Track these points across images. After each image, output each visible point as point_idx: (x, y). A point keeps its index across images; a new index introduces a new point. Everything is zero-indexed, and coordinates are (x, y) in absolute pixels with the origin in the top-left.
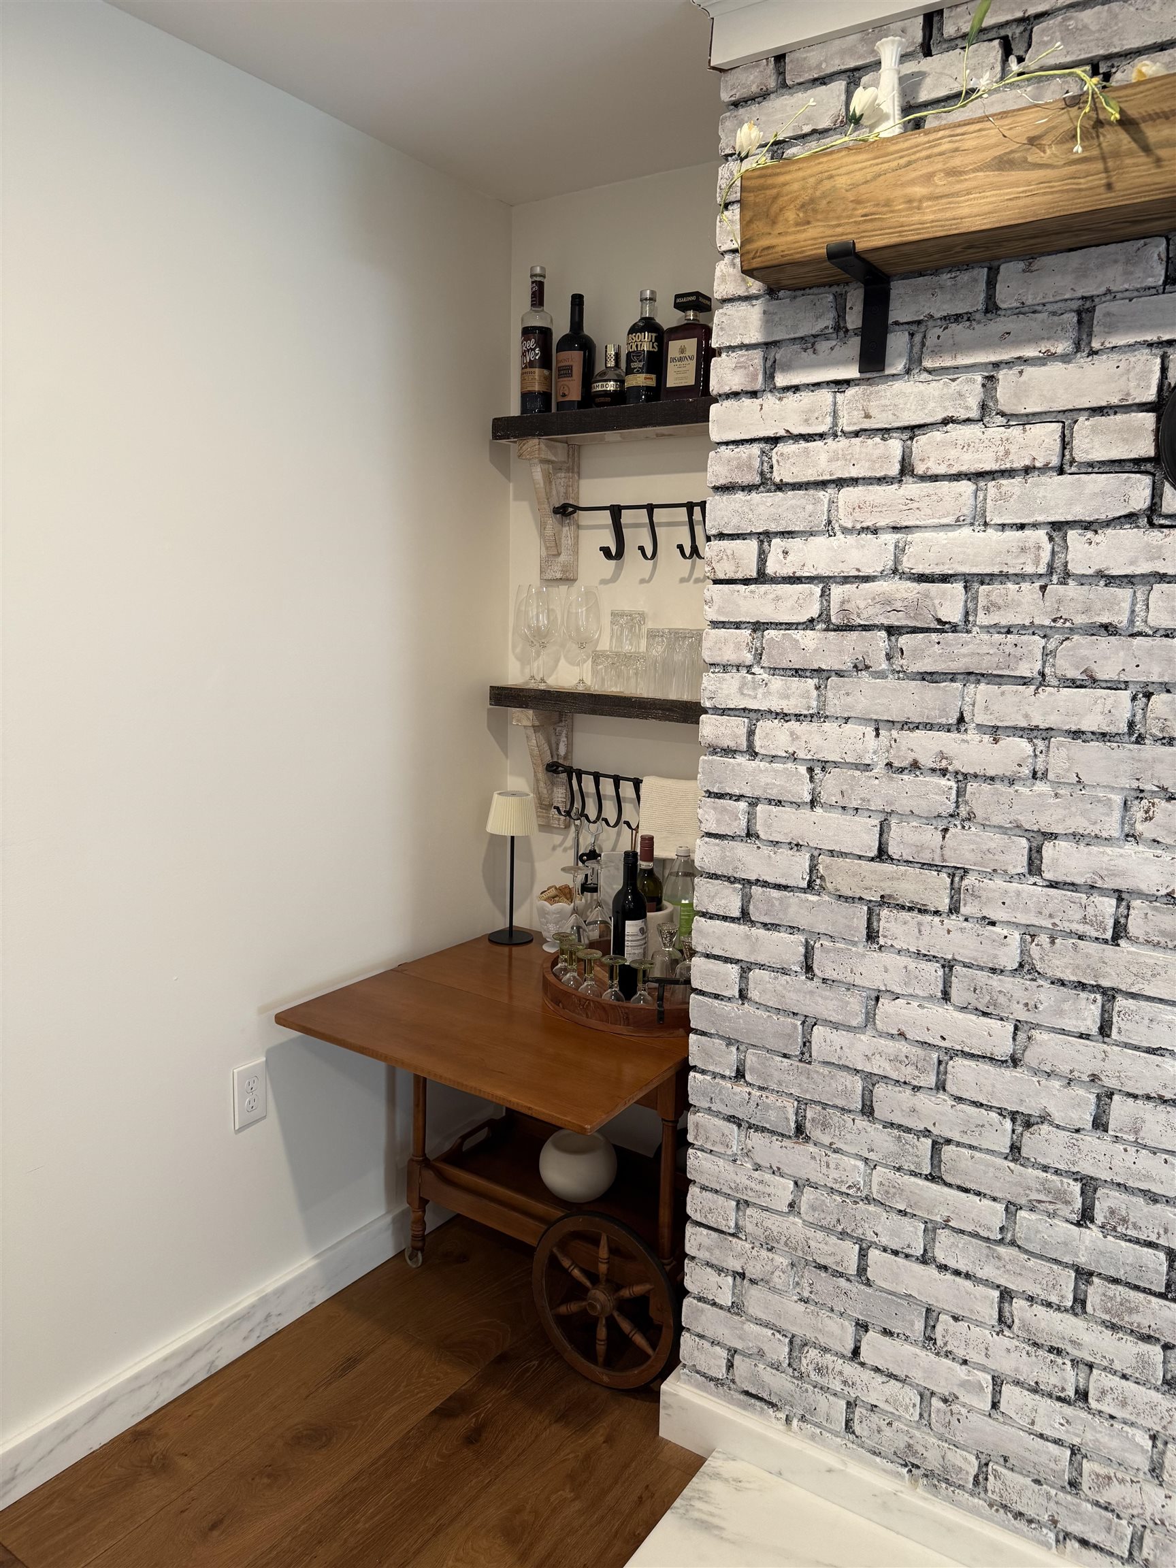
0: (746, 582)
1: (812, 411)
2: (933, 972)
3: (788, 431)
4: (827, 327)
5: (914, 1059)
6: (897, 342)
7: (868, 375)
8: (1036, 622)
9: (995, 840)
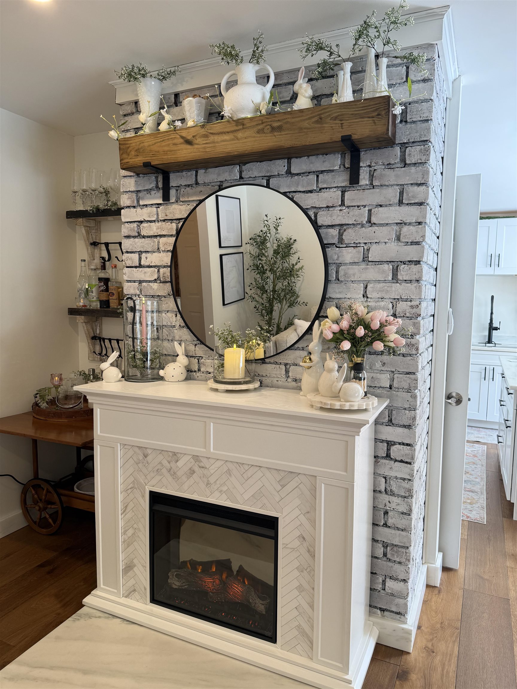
0: (136, 267)
1: (150, 213)
3: (144, 219)
4: (153, 187)
6: (173, 192)
7: (165, 202)
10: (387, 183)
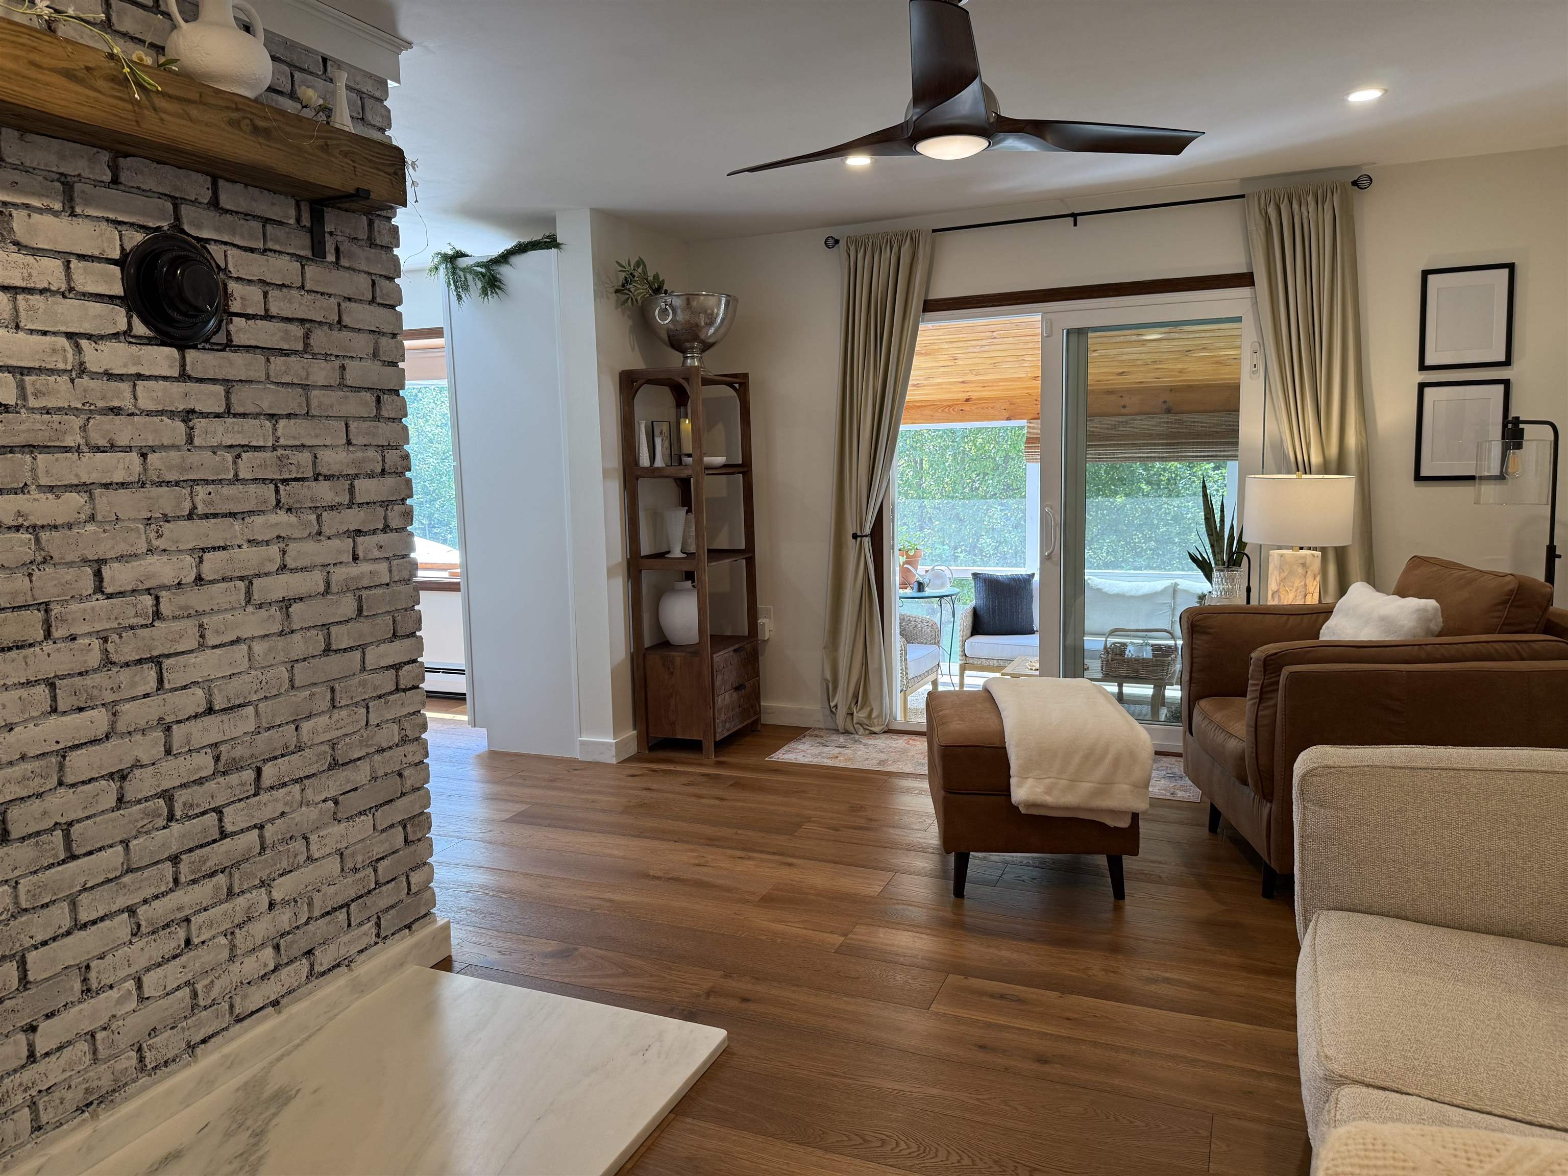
2: (42, 691)
5: (38, 771)
8: (73, 405)
9: (69, 574)
10: (357, 267)
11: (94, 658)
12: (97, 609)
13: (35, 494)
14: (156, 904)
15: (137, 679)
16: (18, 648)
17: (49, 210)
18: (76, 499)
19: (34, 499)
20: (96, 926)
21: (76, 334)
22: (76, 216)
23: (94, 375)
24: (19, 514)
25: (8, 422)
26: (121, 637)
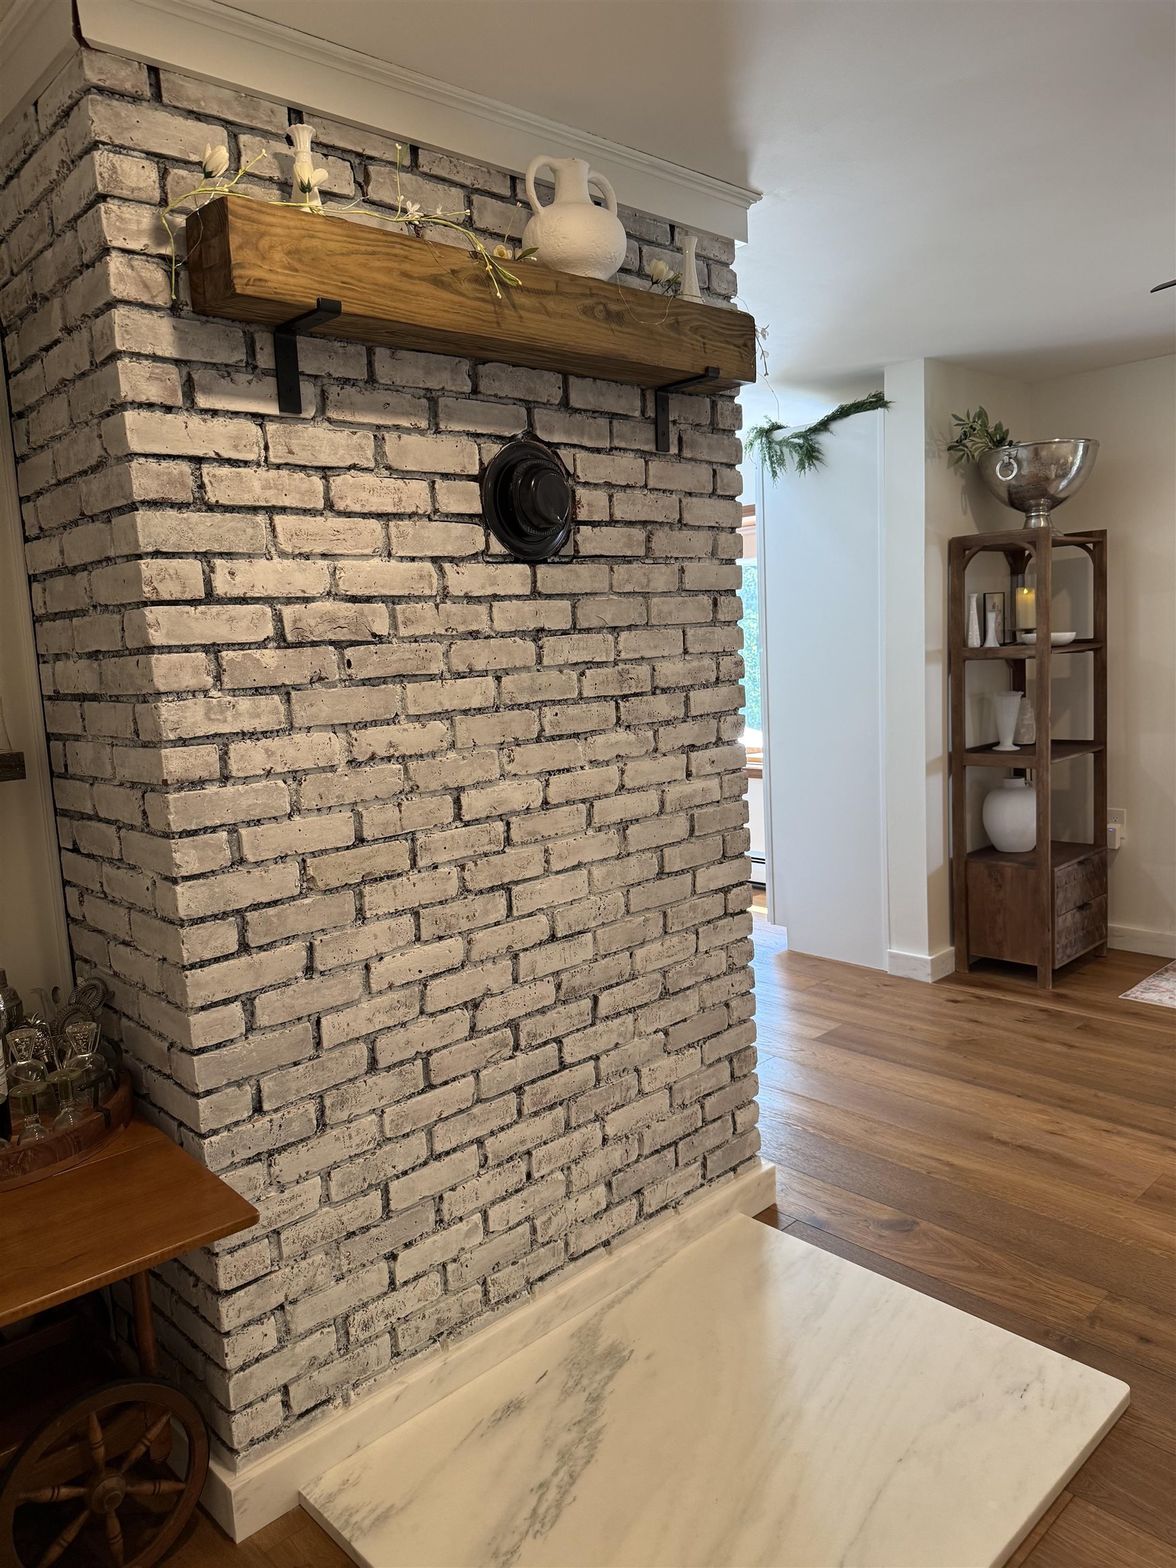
0: (193, 602)
1: (238, 438)
2: (408, 920)
3: (217, 454)
4: (241, 361)
5: (403, 1000)
6: (308, 391)
7: (285, 414)
8: (437, 632)
9: (431, 803)
10: (699, 457)
11: (453, 887)
12: (456, 837)
13: (405, 724)
14: (502, 1135)
15: (489, 907)
16: (389, 877)
17: (417, 430)
18: (440, 726)
19: (404, 730)
20: (449, 1157)
21: (441, 557)
22: (440, 433)
23: (456, 599)
24: (391, 745)
25: (383, 654)
26: (476, 865)
